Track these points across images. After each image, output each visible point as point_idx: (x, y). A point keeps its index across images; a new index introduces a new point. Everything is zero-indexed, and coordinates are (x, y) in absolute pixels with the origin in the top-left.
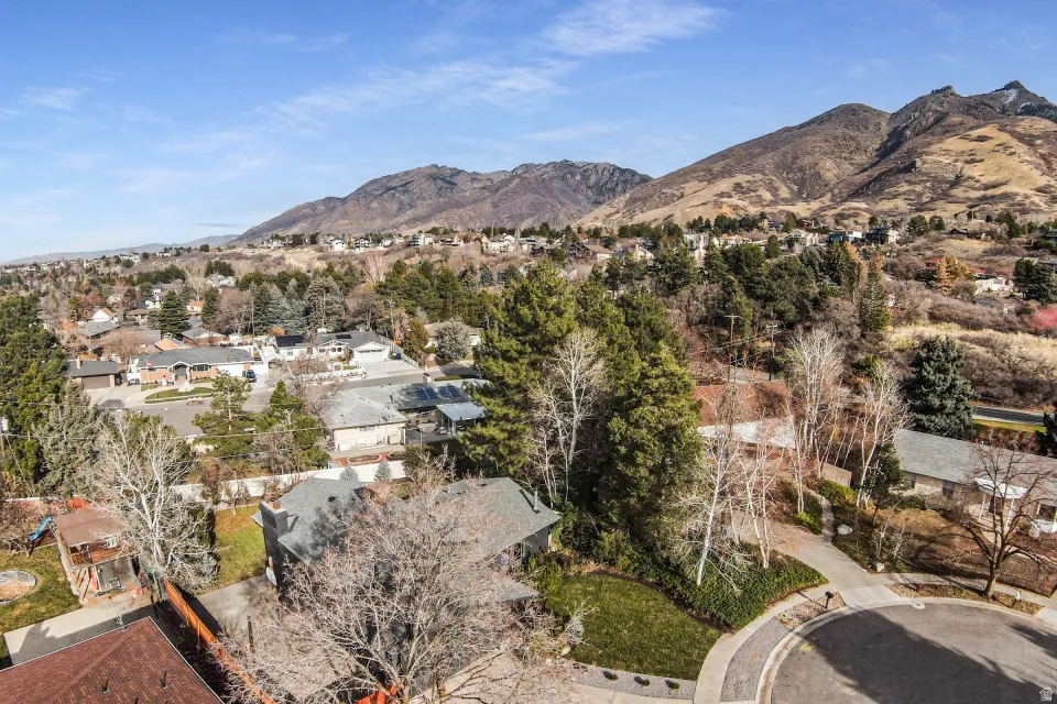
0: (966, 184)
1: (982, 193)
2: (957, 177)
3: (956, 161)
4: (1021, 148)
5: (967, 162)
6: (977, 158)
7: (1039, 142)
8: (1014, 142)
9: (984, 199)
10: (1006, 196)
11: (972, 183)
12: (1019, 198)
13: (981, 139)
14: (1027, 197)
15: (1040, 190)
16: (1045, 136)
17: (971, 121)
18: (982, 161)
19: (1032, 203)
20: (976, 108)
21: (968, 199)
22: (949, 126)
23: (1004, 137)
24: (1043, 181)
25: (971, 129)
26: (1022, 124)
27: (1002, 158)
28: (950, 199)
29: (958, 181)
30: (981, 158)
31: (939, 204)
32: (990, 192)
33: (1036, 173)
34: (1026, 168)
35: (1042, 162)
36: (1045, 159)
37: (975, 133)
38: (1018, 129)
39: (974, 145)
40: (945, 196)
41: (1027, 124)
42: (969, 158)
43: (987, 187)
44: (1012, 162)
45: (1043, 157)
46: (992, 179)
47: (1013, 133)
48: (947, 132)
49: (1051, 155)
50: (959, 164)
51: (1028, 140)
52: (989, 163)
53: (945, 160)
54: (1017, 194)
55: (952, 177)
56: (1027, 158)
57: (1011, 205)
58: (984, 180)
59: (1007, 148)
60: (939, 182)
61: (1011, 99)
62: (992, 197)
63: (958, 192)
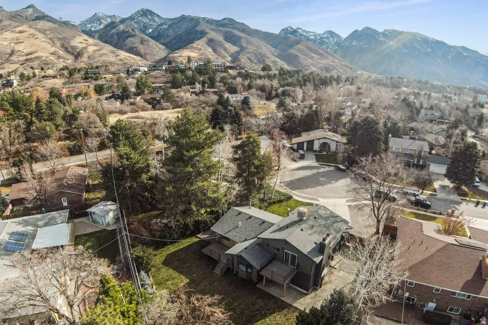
0: (17, 54)
1: (25, 57)
2: (12, 51)
3: (10, 43)
4: (40, 36)
5: (16, 43)
6: (20, 41)
7: (48, 32)
8: (37, 33)
9: (27, 60)
10: (37, 58)
11: (20, 53)
12: (44, 58)
13: (21, 32)
14: (47, 57)
15: (52, 54)
16: (51, 30)
17: (14, 24)
18: (23, 42)
19: (50, 60)
20: (14, 17)
21: (20, 61)
22: (4, 26)
23: (32, 31)
24: (53, 49)
25: (15, 27)
26: (40, 24)
27: (32, 40)
28: (11, 62)
29: (12, 53)
30: (22, 41)
31: (6, 65)
32: (29, 57)
33: (49, 46)
34: (43, 44)
35: (50, 41)
36: (51, 40)
37: (18, 29)
38: (38, 27)
39: (18, 35)
40: (7, 60)
41: (41, 24)
42: (16, 41)
43: (27, 55)
44: (37, 42)
45: (51, 39)
46: (30, 50)
47: (35, 29)
48: (3, 29)
49: (54, 37)
50: (12, 45)
51: (43, 32)
52: (26, 43)
53: (5, 43)
54: (42, 56)
55: (9, 51)
56: (44, 40)
57: (41, 62)
58: (25, 51)
59: (34, 36)
60: (4, 54)
61: (30, 13)
62: (31, 59)
63: (14, 58)
